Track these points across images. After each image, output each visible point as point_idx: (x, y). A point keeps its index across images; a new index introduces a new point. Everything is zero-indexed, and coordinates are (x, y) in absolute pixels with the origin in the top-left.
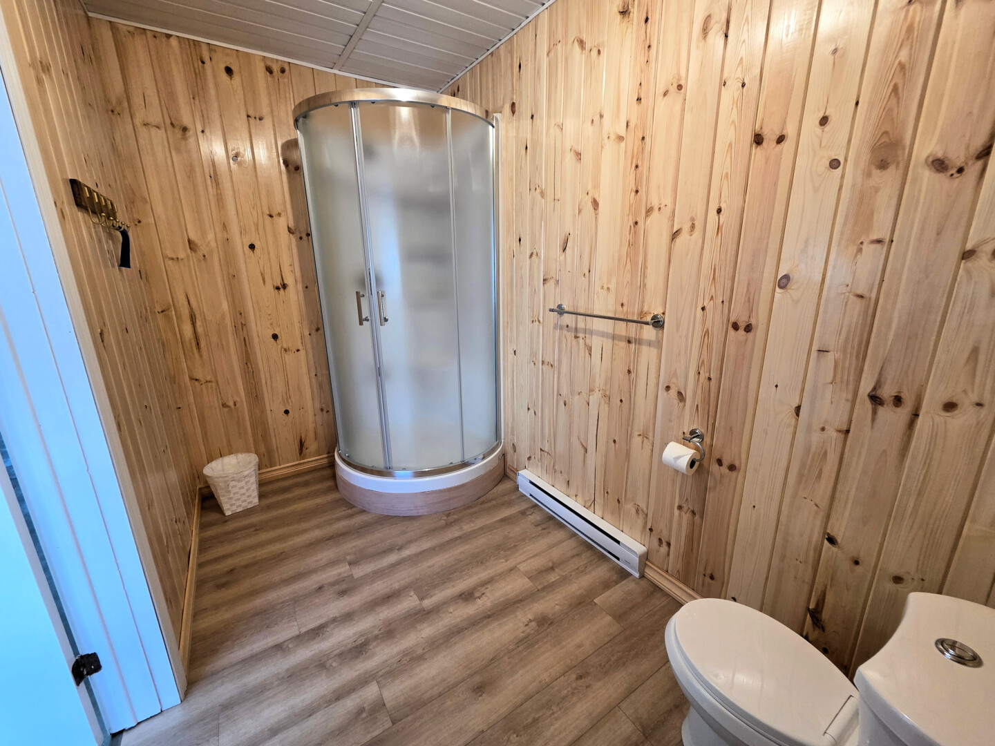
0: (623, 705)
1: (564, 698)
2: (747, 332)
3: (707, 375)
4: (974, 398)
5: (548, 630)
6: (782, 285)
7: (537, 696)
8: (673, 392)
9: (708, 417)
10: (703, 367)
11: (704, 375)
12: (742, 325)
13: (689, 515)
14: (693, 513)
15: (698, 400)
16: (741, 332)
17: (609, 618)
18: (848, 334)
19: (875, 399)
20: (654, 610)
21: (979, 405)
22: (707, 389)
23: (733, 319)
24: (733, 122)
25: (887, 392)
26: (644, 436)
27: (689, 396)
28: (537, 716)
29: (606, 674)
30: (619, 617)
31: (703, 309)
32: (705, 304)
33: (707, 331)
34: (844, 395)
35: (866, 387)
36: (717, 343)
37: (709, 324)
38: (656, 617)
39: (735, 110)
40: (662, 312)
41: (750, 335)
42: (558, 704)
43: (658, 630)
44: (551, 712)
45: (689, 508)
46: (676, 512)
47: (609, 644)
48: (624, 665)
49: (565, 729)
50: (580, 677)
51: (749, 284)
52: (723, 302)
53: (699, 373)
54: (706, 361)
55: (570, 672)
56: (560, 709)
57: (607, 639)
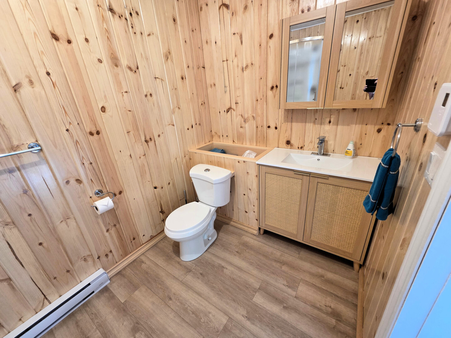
0: (181, 279)
1: (181, 303)
2: (98, 134)
3: (89, 162)
4: (161, 132)
5: (142, 323)
6: (103, 111)
7: (182, 316)
8: (72, 182)
9: (100, 181)
10: (84, 160)
11: (87, 164)
12: (95, 132)
13: (114, 229)
14: (115, 225)
15: (90, 176)
16: (95, 135)
17: (137, 293)
18: (132, 124)
19: (146, 141)
20: (133, 273)
21: (163, 133)
22: (92, 169)
23: (88, 131)
24: (29, 19)
25: (148, 138)
26: (66, 218)
27: (83, 178)
28: (191, 313)
29: (167, 288)
30: (136, 288)
31: (67, 130)
32: (68, 128)
33: (77, 141)
34: (140, 144)
35: (143, 139)
36: (86, 144)
37: (76, 138)
38: (137, 272)
39: (26, 11)
40: (35, 140)
41: (100, 135)
42: (184, 305)
43: (145, 271)
44: (188, 307)
45: (112, 226)
46: (107, 234)
47: (152, 289)
48: (163, 282)
49: (194, 299)
50: (170, 299)
51: (88, 113)
52: (78, 124)
53: (83, 164)
54: (84, 156)
55: (168, 304)
56: (186, 303)
57: (149, 291)
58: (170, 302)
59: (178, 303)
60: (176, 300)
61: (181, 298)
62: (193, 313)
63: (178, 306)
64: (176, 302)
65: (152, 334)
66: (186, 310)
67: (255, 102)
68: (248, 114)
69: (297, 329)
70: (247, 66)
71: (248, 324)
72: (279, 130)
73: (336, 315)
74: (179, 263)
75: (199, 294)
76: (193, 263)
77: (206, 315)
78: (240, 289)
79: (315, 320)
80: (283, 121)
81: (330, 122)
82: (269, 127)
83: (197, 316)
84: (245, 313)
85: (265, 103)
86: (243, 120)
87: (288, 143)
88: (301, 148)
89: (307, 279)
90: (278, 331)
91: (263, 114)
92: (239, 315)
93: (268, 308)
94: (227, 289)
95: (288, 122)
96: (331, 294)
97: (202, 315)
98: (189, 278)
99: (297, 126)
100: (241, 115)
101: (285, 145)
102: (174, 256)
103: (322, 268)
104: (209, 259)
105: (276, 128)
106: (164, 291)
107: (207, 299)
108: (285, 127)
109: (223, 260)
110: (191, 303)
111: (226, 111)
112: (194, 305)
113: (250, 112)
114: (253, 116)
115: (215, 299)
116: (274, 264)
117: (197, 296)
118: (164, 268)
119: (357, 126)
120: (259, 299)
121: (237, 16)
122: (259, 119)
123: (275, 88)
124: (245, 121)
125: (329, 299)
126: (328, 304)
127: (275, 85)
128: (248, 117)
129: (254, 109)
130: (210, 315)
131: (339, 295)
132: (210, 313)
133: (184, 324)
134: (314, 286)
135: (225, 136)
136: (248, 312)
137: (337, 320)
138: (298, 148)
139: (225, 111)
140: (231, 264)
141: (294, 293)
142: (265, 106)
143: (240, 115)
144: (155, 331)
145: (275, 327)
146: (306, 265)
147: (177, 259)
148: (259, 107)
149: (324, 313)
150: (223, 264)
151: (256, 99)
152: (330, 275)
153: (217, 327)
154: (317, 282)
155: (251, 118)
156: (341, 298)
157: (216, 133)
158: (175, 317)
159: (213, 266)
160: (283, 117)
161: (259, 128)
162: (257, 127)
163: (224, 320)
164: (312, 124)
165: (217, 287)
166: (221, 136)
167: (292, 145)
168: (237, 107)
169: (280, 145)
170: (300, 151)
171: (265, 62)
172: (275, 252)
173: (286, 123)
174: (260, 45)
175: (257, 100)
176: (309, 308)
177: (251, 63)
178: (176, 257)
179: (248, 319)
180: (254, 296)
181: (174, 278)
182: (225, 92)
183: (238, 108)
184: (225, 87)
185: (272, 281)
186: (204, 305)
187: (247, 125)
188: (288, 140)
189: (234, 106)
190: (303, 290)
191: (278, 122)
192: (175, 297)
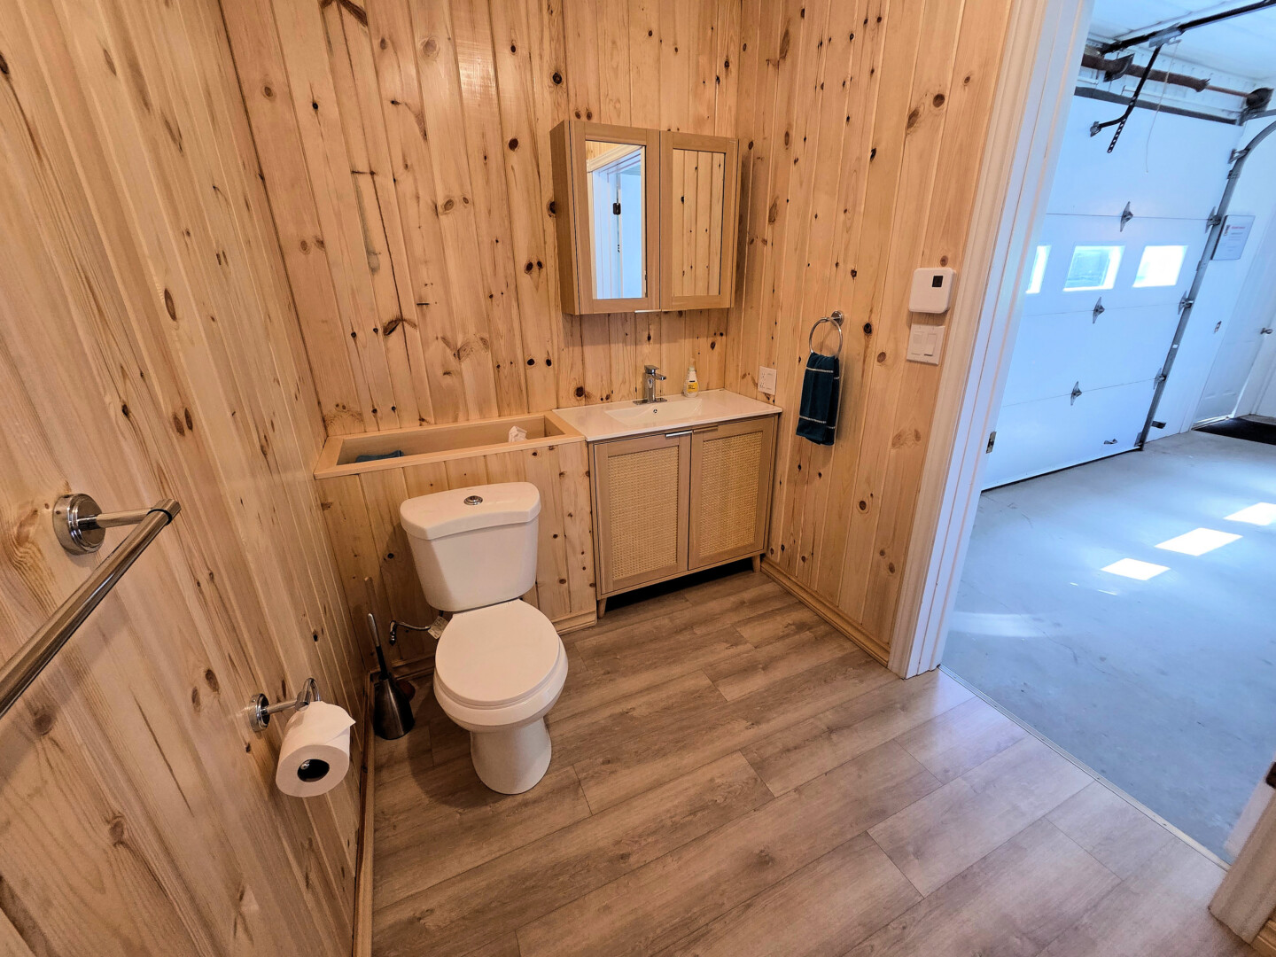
0: (585, 815)
1: (654, 832)
4: (272, 410)
7: (687, 841)
19: (263, 450)
21: (274, 414)
25: (262, 438)
28: (691, 817)
29: (586, 857)
42: (663, 826)
43: (462, 918)
44: (673, 819)
47: (558, 904)
48: (555, 866)
49: (662, 800)
50: (624, 857)
55: (635, 867)
56: (660, 821)
57: (554, 915)
58: (633, 859)
59: (649, 840)
60: (636, 842)
61: (640, 830)
62: (693, 813)
63: (656, 842)
64: (643, 843)
65: (692, 929)
66: (676, 827)
67: (484, 301)
68: (467, 333)
69: (801, 674)
70: (449, 204)
71: (765, 728)
72: (556, 366)
73: (801, 627)
74: (526, 804)
75: (658, 784)
76: (558, 770)
77: (713, 789)
78: (696, 708)
79: (799, 648)
80: (562, 345)
81: (649, 338)
82: (531, 362)
83: (703, 808)
84: (744, 723)
85: (514, 304)
86: (449, 353)
87: (580, 392)
88: (607, 398)
89: (736, 619)
90: (795, 696)
91: (511, 330)
92: (742, 733)
93: (755, 688)
94: (681, 729)
95: (574, 346)
96: (773, 613)
97: (708, 797)
98: (596, 794)
99: (594, 354)
100: (444, 339)
101: (573, 399)
102: (487, 810)
103: (729, 595)
104: (578, 731)
105: (549, 363)
106: (589, 871)
107: (679, 774)
108: (567, 357)
109: (606, 704)
110: (668, 811)
111: (381, 331)
112: (677, 807)
113: (472, 329)
114: (482, 339)
115: (689, 759)
116: (681, 638)
117: (659, 791)
118: (509, 849)
119: (687, 340)
120: (732, 692)
121: (399, 54)
122: (501, 345)
123: (535, 267)
124: (458, 355)
125: (779, 618)
126: (785, 623)
127: (536, 262)
128: (466, 344)
129: (486, 320)
130: (718, 781)
131: (779, 607)
132: (712, 780)
133: (708, 842)
134: (750, 620)
135: (384, 410)
136: (746, 719)
137: (808, 629)
138: (602, 399)
139: (376, 330)
140: (627, 697)
141: (749, 646)
142: (514, 311)
143: (437, 338)
144: (691, 917)
145: (788, 696)
146: (714, 606)
147: (505, 804)
148: (497, 313)
149: (794, 635)
150: (618, 709)
151: (487, 294)
152: (747, 595)
153: (747, 779)
154: (746, 613)
155: (477, 345)
156: (784, 608)
157: (344, 407)
158: (680, 858)
159: (603, 730)
160: (562, 336)
161: (505, 370)
162: (498, 366)
163: (740, 760)
164: (621, 345)
165: (663, 744)
166: (368, 414)
167: (588, 397)
168: (424, 315)
169: (562, 402)
170: (605, 404)
171: (504, 202)
172: (657, 623)
173: (571, 349)
174: (485, 158)
175: (491, 296)
176: (779, 644)
177: (462, 198)
178: (497, 805)
179: (756, 723)
180: (720, 695)
181: (567, 829)
182: (374, 270)
183: (428, 319)
184: (370, 252)
185: (711, 659)
186: (687, 785)
187: (466, 366)
188: (579, 386)
189: (411, 312)
190: (751, 633)
191: (553, 349)
192: (628, 842)
